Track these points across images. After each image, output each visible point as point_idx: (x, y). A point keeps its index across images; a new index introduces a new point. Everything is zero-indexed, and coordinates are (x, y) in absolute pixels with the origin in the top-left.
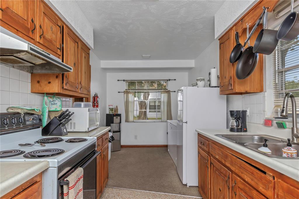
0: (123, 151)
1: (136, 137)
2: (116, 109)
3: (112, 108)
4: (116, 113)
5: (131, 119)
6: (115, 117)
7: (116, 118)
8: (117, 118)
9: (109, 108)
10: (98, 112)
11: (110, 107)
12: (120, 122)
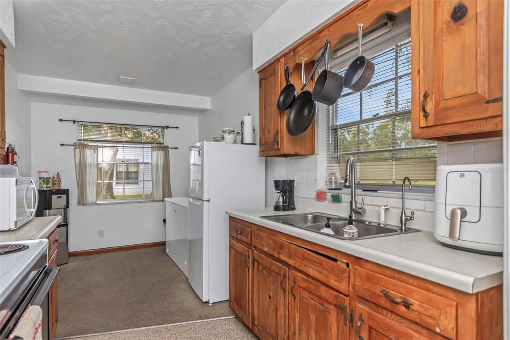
0: (74, 264)
1: (101, 233)
2: (58, 179)
3: (47, 178)
4: (57, 188)
5: (90, 199)
6: (54, 197)
7: (58, 197)
8: (61, 197)
9: (40, 178)
10: (32, 186)
11: (41, 176)
12: (67, 206)
